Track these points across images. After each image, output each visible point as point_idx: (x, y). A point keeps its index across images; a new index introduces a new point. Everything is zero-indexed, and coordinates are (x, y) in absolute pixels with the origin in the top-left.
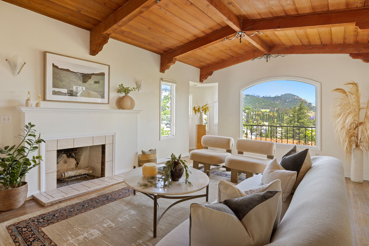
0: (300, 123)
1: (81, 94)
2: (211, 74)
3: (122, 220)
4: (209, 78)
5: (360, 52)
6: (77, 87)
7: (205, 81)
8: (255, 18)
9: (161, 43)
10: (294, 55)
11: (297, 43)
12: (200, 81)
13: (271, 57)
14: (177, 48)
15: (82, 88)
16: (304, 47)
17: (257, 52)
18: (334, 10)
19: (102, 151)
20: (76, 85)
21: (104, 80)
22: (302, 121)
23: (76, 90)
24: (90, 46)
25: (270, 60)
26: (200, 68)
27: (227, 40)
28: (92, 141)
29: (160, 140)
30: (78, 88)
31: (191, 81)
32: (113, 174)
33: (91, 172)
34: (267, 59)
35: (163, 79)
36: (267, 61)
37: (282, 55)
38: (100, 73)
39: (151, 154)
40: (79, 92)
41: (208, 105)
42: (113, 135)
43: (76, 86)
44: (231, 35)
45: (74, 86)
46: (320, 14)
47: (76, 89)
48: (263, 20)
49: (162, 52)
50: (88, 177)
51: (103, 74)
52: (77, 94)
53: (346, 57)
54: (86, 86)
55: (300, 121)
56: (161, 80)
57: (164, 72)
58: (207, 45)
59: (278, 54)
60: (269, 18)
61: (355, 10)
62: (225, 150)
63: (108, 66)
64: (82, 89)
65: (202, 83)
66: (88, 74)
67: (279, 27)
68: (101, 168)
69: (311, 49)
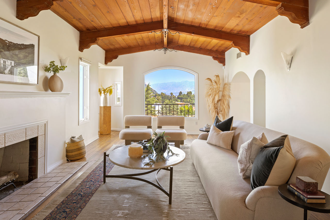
0: (147, 102)
1: (9, 71)
2: (116, 57)
3: (128, 205)
4: (114, 61)
5: (218, 57)
6: (5, 60)
7: (109, 63)
8: (178, 22)
9: (92, 21)
10: (183, 51)
11: (187, 44)
12: (105, 64)
13: (168, 51)
14: (103, 29)
15: (11, 62)
16: (189, 47)
17: (158, 44)
18: (224, 31)
19: (30, 146)
20: (4, 58)
21: (34, 54)
22: (149, 100)
23: (4, 65)
24: (17, 6)
25: (167, 53)
26: (105, 51)
27: (154, 32)
28: (25, 134)
29: (79, 125)
30: (6, 62)
31: (100, 63)
32: (45, 173)
33: (17, 176)
34: (165, 51)
35: (82, 59)
36: (165, 53)
37: (175, 50)
38: (30, 44)
39: (80, 141)
40: (7, 68)
41: (112, 87)
42: (45, 124)
43: (3, 60)
44: (158, 30)
45: (1, 59)
46: (216, 31)
47: (4, 63)
48: (183, 25)
49: (84, 29)
50: (15, 185)
51: (32, 46)
52: (5, 71)
53: (210, 58)
54: (15, 60)
55: (148, 100)
56: (79, 59)
57: (82, 51)
58: (136, 33)
59: (173, 49)
60: (187, 24)
61: (233, 34)
62: (147, 127)
63: (37, 37)
64: (11, 64)
65: (106, 66)
66: (17, 44)
67: (193, 33)
68: (28, 169)
69: (193, 50)
